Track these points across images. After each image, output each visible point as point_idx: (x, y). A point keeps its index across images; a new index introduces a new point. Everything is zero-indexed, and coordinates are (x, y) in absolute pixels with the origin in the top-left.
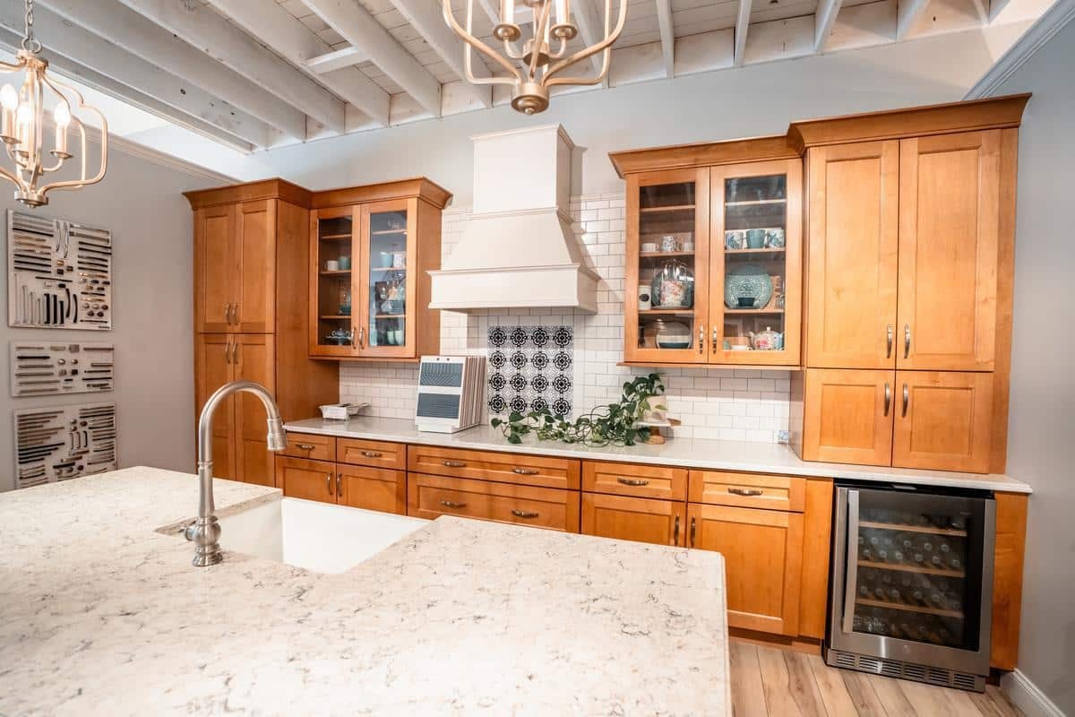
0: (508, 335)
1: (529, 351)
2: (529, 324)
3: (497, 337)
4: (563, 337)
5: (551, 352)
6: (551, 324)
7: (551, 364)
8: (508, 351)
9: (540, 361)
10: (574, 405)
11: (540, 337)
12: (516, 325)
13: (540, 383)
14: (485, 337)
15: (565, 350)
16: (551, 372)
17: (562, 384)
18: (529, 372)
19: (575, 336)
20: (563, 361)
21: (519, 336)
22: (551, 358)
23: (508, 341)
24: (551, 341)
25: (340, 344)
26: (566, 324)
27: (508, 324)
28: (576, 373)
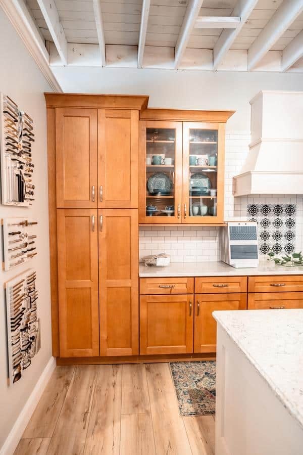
0: (259, 209)
1: (272, 218)
2: (272, 203)
3: (253, 210)
4: (291, 210)
5: (284, 218)
6: (284, 203)
7: (284, 225)
8: (260, 217)
9: (278, 223)
10: (296, 247)
11: (278, 210)
12: (264, 203)
13: (277, 236)
14: (245, 210)
15: (292, 217)
16: (284, 229)
17: (290, 236)
18: (271, 229)
19: (297, 210)
20: (290, 223)
21: (266, 210)
22: (284, 222)
23: (259, 212)
24: (284, 212)
25: (151, 215)
26: (292, 204)
27: (260, 203)
28: (297, 229)
